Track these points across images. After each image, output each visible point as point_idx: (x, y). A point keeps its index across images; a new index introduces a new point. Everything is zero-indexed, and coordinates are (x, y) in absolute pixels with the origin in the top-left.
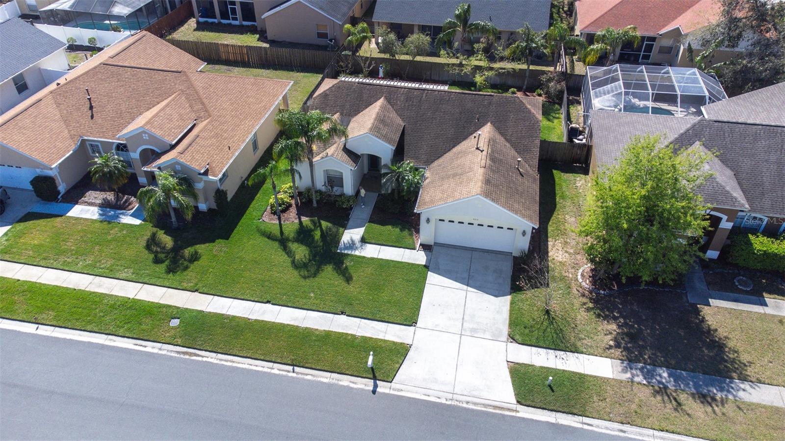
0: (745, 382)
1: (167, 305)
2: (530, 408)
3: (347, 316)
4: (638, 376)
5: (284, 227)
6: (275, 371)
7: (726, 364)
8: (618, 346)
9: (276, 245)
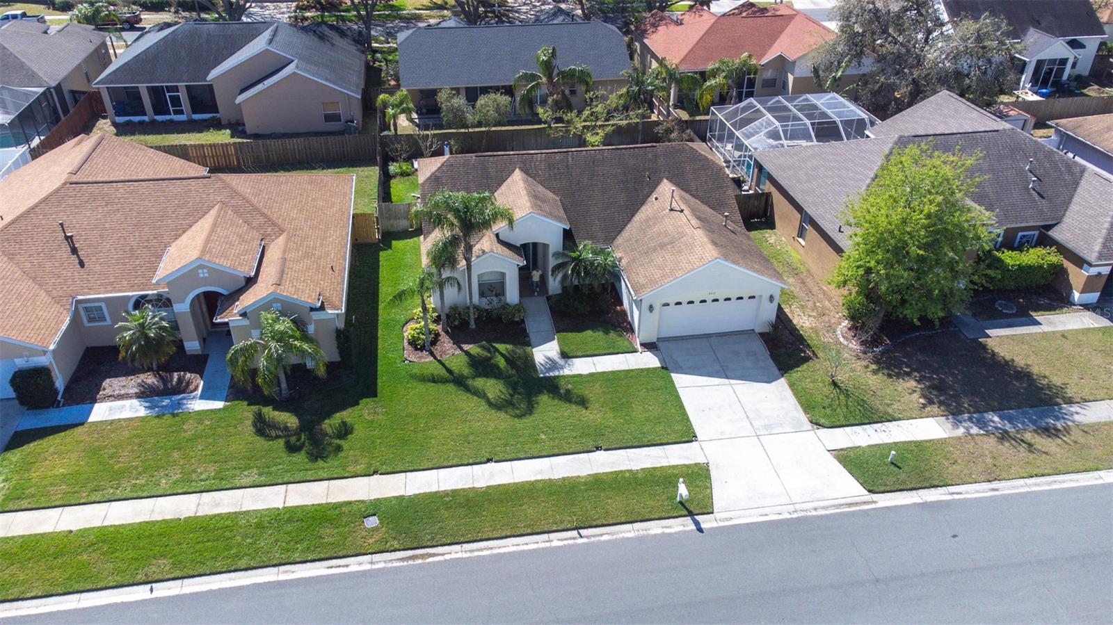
0: (1073, 405)
1: (344, 502)
2: (886, 494)
3: (605, 450)
4: (972, 428)
5: (446, 363)
6: (556, 543)
7: (1044, 392)
8: (931, 402)
9: (451, 387)
